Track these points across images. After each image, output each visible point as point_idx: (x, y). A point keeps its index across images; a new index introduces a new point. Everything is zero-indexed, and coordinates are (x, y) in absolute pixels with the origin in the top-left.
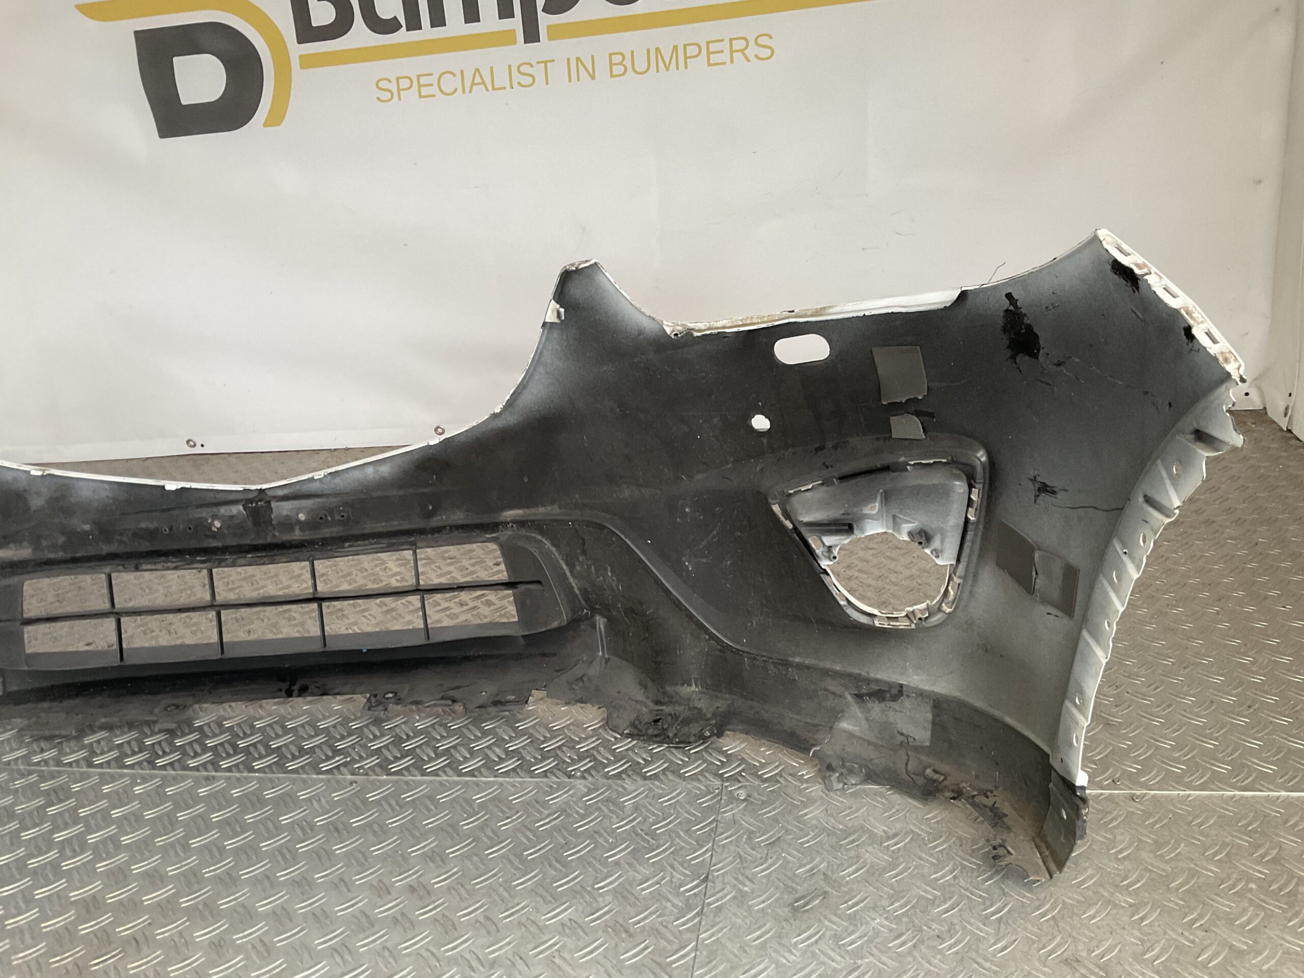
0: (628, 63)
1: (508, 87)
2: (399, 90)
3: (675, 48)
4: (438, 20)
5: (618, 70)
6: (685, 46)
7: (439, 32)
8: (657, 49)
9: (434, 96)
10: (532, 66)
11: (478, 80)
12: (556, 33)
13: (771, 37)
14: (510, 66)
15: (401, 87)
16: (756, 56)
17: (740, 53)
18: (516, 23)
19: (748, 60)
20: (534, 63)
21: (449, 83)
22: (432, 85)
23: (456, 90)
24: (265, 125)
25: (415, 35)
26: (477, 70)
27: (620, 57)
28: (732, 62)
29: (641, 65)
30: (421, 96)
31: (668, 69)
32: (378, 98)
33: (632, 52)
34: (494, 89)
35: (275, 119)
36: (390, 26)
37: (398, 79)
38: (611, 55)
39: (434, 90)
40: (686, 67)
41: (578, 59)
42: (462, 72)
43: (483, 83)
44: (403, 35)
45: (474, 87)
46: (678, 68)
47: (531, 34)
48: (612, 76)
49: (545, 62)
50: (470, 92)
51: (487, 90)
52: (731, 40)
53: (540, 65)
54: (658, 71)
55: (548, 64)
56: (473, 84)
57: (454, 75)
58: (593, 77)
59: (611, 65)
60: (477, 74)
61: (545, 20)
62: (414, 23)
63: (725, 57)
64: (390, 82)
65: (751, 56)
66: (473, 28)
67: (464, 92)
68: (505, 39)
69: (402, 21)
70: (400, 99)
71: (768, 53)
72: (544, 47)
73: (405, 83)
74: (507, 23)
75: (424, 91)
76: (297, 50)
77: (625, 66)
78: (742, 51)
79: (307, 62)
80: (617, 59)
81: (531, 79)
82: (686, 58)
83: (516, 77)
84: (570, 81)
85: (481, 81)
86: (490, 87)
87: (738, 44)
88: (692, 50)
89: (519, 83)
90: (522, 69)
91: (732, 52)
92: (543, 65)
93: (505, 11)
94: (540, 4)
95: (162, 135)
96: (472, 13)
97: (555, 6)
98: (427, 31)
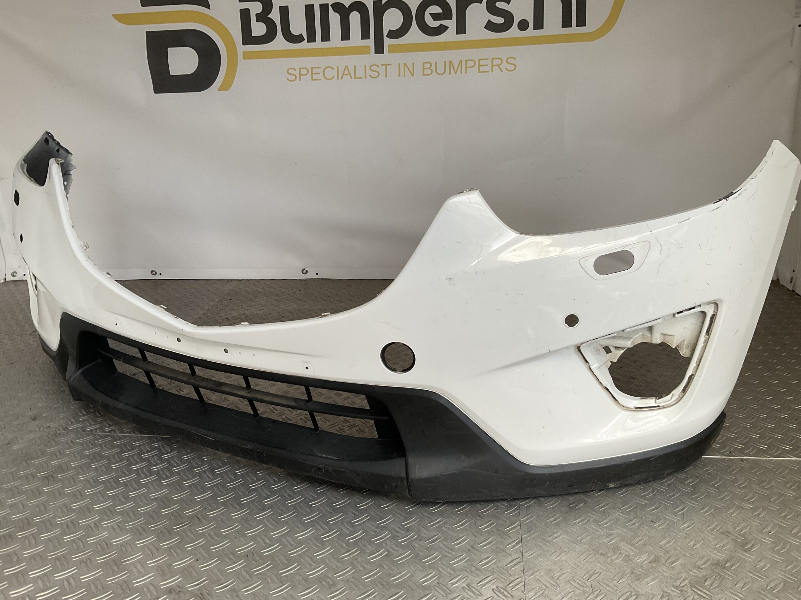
0: (433, 68)
1: (364, 77)
2: (300, 75)
3: (461, 61)
4: (326, 37)
5: (427, 72)
6: (466, 61)
7: (326, 44)
8: (451, 62)
9: (321, 80)
10: (378, 66)
11: (346, 72)
12: (393, 49)
13: (515, 59)
14: (365, 66)
16: (506, 69)
17: (497, 67)
18: (371, 42)
19: (502, 71)
20: (380, 65)
21: (330, 73)
22: (319, 73)
23: (333, 77)
24: (219, 90)
25: (312, 45)
26: (346, 67)
27: (429, 65)
28: (492, 71)
29: (441, 70)
30: (312, 80)
31: (456, 73)
32: (288, 79)
33: (436, 62)
34: (355, 78)
35: (225, 87)
36: (298, 39)
37: (300, 69)
38: (424, 63)
39: (321, 76)
40: (466, 72)
41: (405, 64)
42: (338, 67)
43: (349, 74)
44: (305, 45)
45: (344, 76)
46: (461, 73)
47: (379, 49)
48: (424, 75)
49: (386, 65)
50: (342, 79)
51: (352, 78)
52: (493, 59)
53: (382, 66)
54: (450, 73)
55: (388, 66)
56: (343, 74)
57: (333, 69)
58: (413, 75)
59: (424, 69)
60: (346, 69)
61: (387, 42)
62: (312, 38)
63: (489, 68)
64: (295, 70)
65: (503, 69)
66: (346, 43)
67: (338, 78)
68: (364, 50)
69: (305, 36)
70: (300, 80)
71: (513, 67)
72: (386, 57)
73: (304, 72)
74: (366, 42)
75: (315, 77)
76: (242, 49)
77: (431, 70)
78: (499, 66)
79: (247, 56)
80: (427, 66)
81: (377, 74)
82: (466, 67)
83: (369, 72)
84: (399, 76)
85: (348, 73)
86: (353, 76)
87: (496, 62)
88: (470, 64)
89: (370, 76)
90: (372, 68)
91: (493, 66)
92: (385, 66)
93: (365, 35)
94: (385, 33)
95: (155, 92)
96: (346, 35)
97: (394, 34)
98: (319, 43)
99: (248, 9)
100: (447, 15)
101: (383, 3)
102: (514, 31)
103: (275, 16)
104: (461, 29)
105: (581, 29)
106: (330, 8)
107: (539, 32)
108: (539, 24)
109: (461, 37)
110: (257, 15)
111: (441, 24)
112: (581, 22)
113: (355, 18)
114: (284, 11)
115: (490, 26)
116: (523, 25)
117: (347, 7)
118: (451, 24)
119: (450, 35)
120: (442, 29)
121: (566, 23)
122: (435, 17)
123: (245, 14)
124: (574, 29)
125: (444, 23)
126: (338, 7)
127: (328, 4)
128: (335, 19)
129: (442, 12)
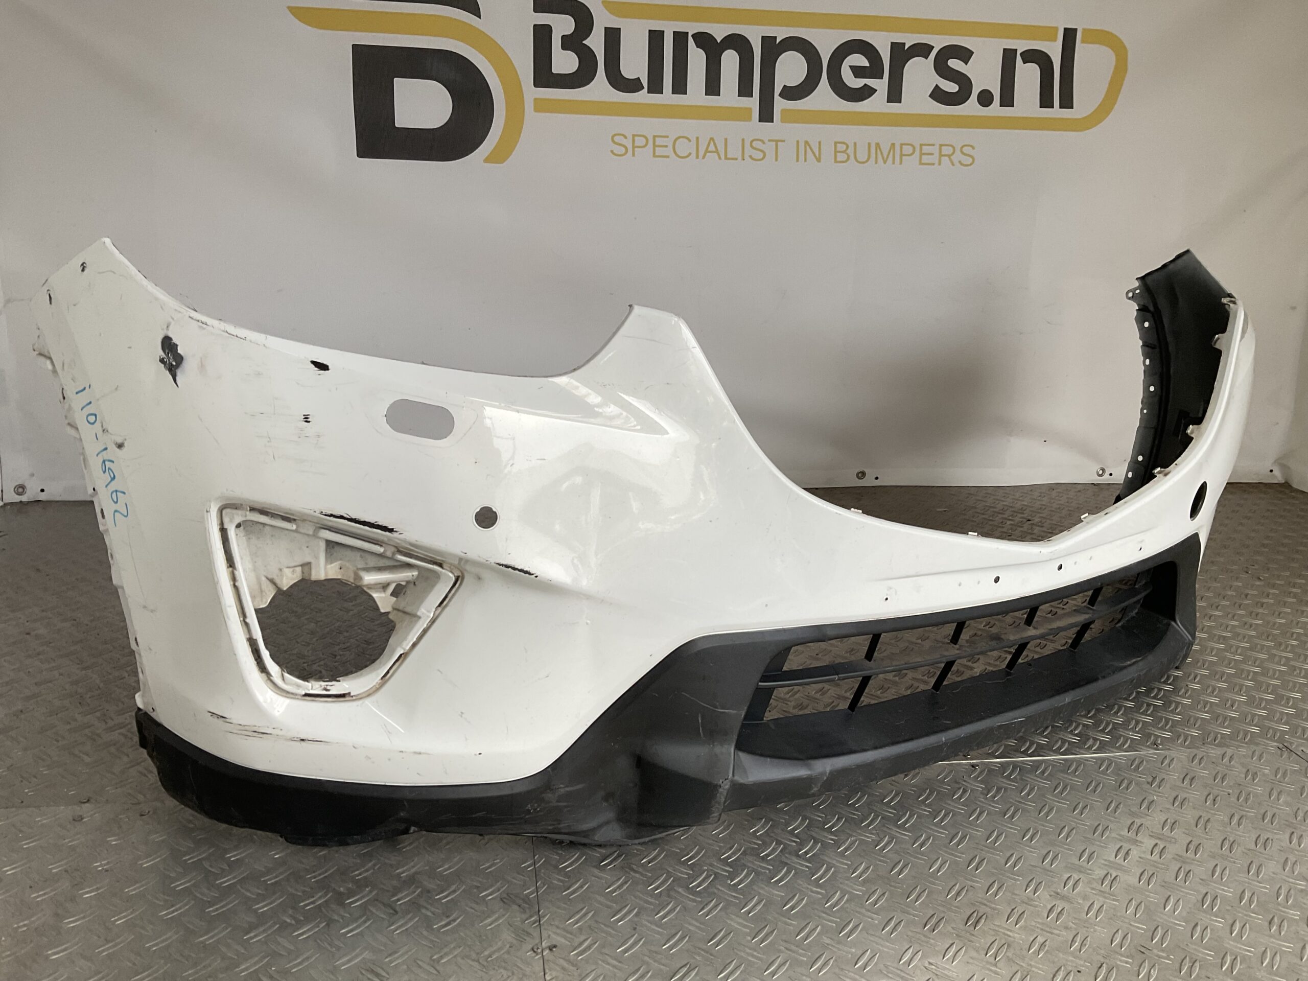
0: (851, 151)
1: (740, 158)
2: (634, 147)
3: (893, 145)
4: (680, 87)
5: (841, 157)
6: (902, 145)
7: (679, 99)
8: (878, 145)
9: (668, 157)
10: (764, 143)
11: (712, 148)
12: (788, 117)
13: (973, 148)
14: (743, 140)
15: (636, 144)
16: (960, 162)
17: (947, 158)
18: (753, 102)
19: (953, 165)
20: (766, 141)
21: (683, 147)
22: (666, 146)
23: (690, 154)
24: (487, 160)
25: (655, 98)
26: (712, 139)
27: (844, 147)
28: (940, 164)
29: (862, 156)
30: (654, 156)
31: (885, 162)
32: (612, 152)
33: (855, 143)
34: (726, 158)
35: (497, 157)
36: (633, 86)
37: (634, 136)
38: (836, 143)
39: (669, 151)
40: (901, 163)
41: (807, 143)
42: (697, 138)
43: (717, 151)
44: (643, 96)
45: (708, 154)
46: (894, 163)
47: (766, 114)
48: (836, 161)
49: (777, 141)
50: (704, 157)
51: (720, 158)
52: (941, 145)
53: (771, 143)
54: (876, 163)
55: (779, 143)
56: (707, 151)
57: (690, 141)
58: (819, 160)
59: (836, 152)
60: (712, 143)
61: (780, 104)
62: (656, 86)
63: (934, 159)
64: (626, 137)
65: (956, 162)
66: (712, 100)
67: (697, 157)
68: (741, 115)
69: (645, 83)
70: (634, 155)
71: (970, 160)
72: (776, 128)
73: (640, 141)
74: (745, 102)
75: (659, 151)
76: (531, 93)
77: (848, 155)
78: (949, 156)
79: (541, 106)
80: (841, 147)
81: (761, 155)
82: (902, 155)
83: (748, 151)
84: (798, 161)
85: (714, 150)
86: (723, 157)
87: (947, 150)
88: (907, 150)
89: (750, 157)
90: (754, 144)
91: (941, 155)
92: (774, 143)
93: (745, 90)
94: (778, 89)
95: (360, 154)
96: (713, 86)
97: (790, 93)
98: (667, 96)
99: (549, 25)
100: (874, 71)
101: (777, 42)
102: (972, 106)
103: (596, 42)
104: (895, 95)
105: (1066, 113)
106: (690, 39)
107: (1007, 111)
108: (1007, 100)
109: (894, 107)
110: (563, 37)
111: (865, 84)
112: (1067, 102)
113: (730, 60)
114: (613, 37)
115: (938, 95)
116: (985, 98)
117: (719, 42)
118: (881, 85)
119: (878, 103)
120: (866, 93)
121: (1046, 101)
122: (858, 72)
123: (542, 35)
124: (1056, 112)
125: (871, 82)
126: (703, 40)
127: (688, 33)
128: (697, 58)
129: (868, 65)
